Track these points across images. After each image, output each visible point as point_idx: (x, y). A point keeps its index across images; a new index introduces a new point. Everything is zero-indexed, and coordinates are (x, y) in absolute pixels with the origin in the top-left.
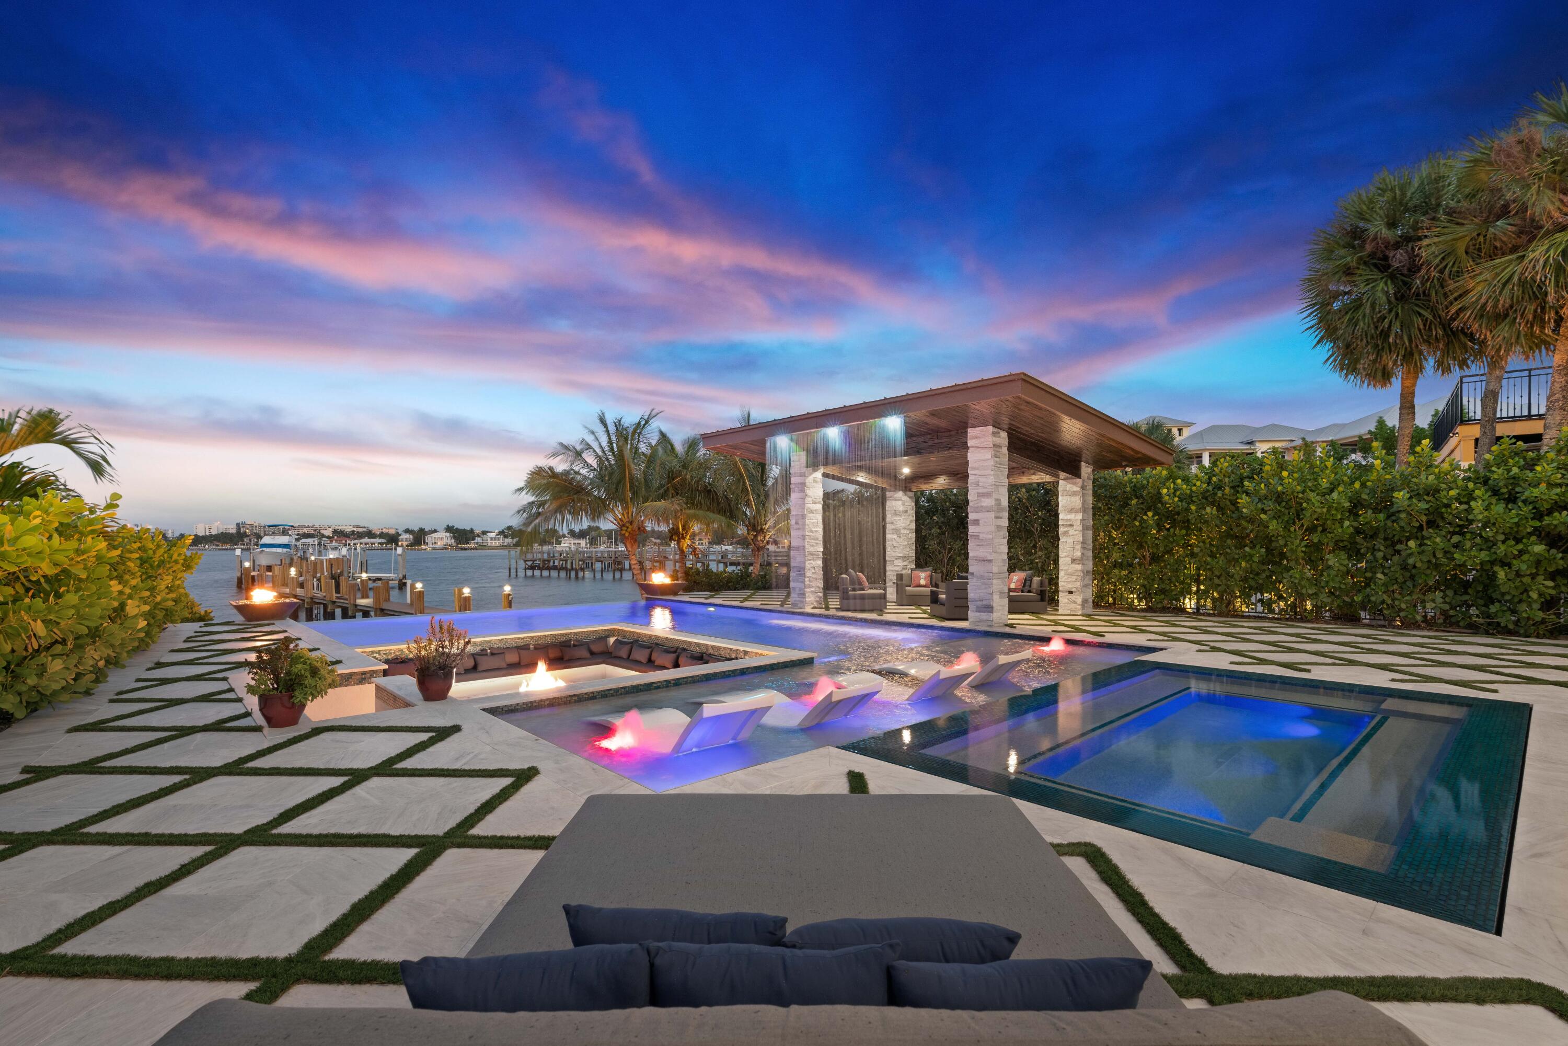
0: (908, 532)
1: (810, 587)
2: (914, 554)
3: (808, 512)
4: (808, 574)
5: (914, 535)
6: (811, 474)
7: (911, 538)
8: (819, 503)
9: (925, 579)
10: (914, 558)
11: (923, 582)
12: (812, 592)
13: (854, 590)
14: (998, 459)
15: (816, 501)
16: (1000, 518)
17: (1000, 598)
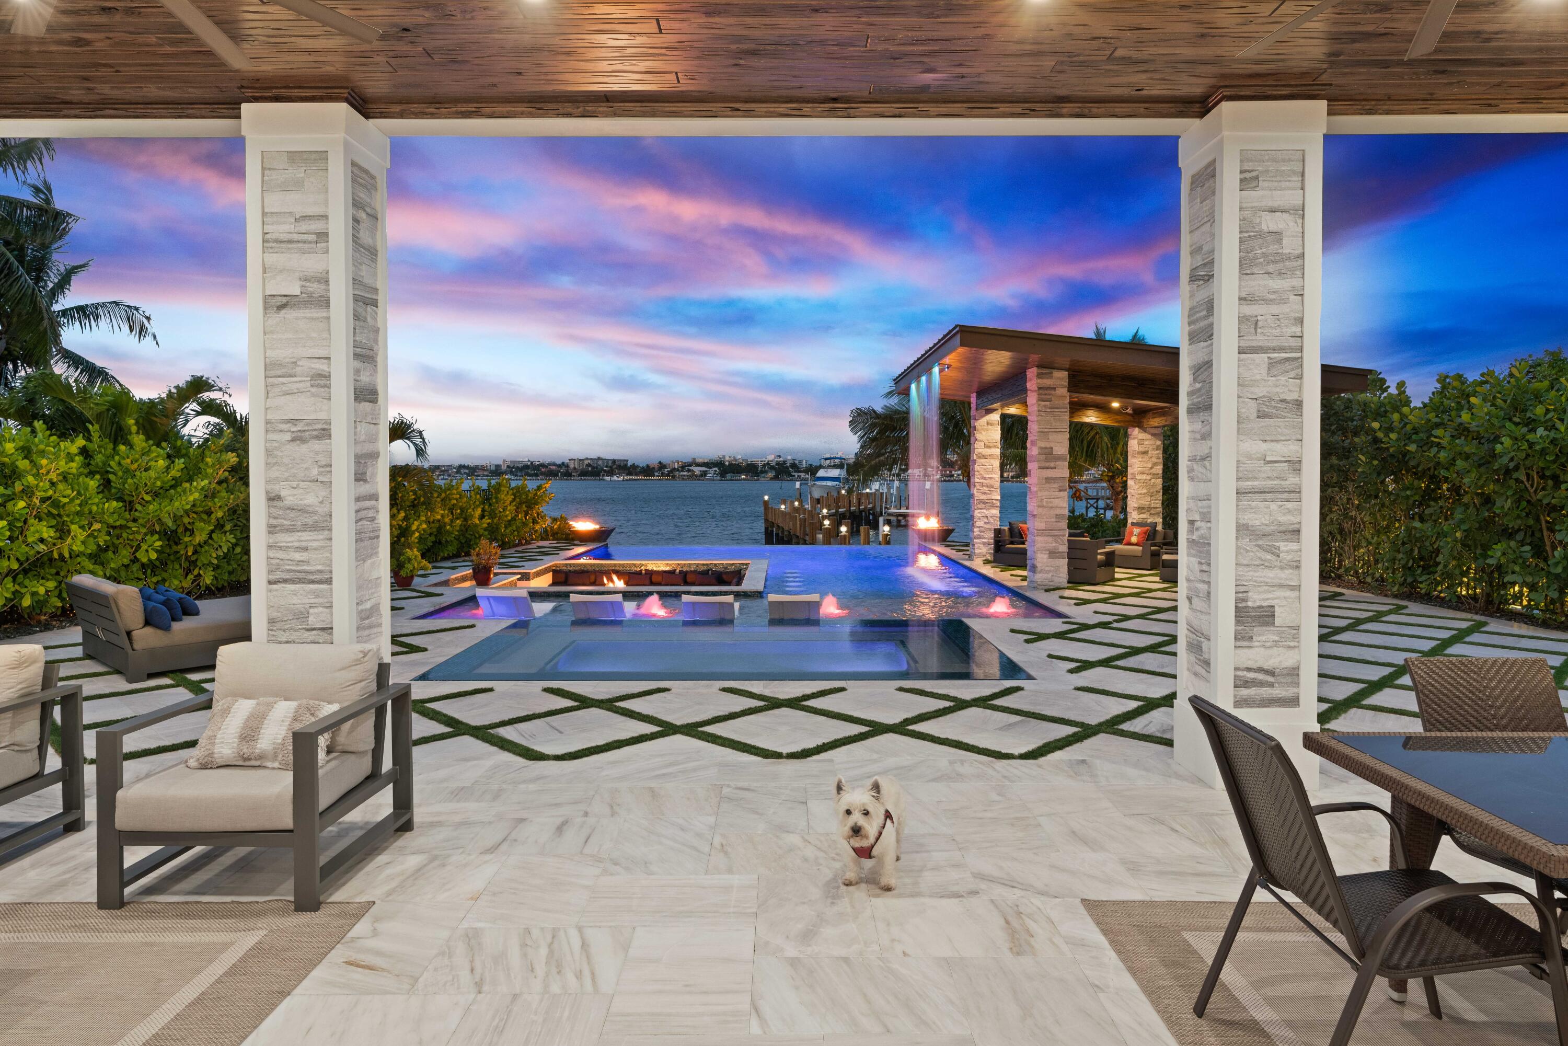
0: (1149, 477)
1: (979, 537)
2: (1159, 505)
3: (979, 458)
4: (977, 524)
5: (1159, 481)
6: (982, 417)
7: (1154, 485)
8: (995, 447)
9: (1139, 535)
10: (1161, 510)
11: (1134, 539)
12: (984, 544)
13: (1012, 543)
14: (1048, 403)
15: (991, 445)
16: (1052, 468)
17: (1050, 557)
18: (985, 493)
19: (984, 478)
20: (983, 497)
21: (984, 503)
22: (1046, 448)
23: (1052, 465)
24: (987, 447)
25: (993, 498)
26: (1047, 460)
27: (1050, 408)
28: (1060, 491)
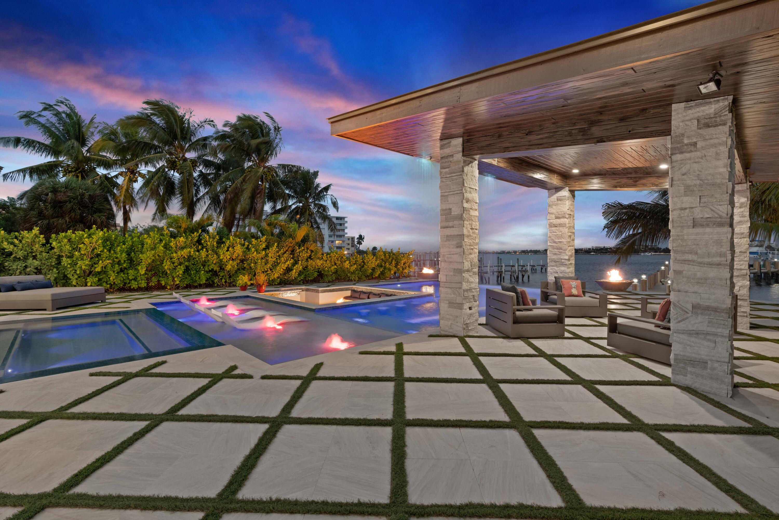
14: (447, 170)
15: (560, 216)
16: (450, 227)
17: (449, 307)
18: (555, 254)
19: (555, 242)
20: (555, 257)
21: (555, 262)
22: (446, 210)
23: (451, 224)
24: (557, 218)
25: (562, 257)
26: (447, 220)
27: (450, 173)
28: (457, 247)
